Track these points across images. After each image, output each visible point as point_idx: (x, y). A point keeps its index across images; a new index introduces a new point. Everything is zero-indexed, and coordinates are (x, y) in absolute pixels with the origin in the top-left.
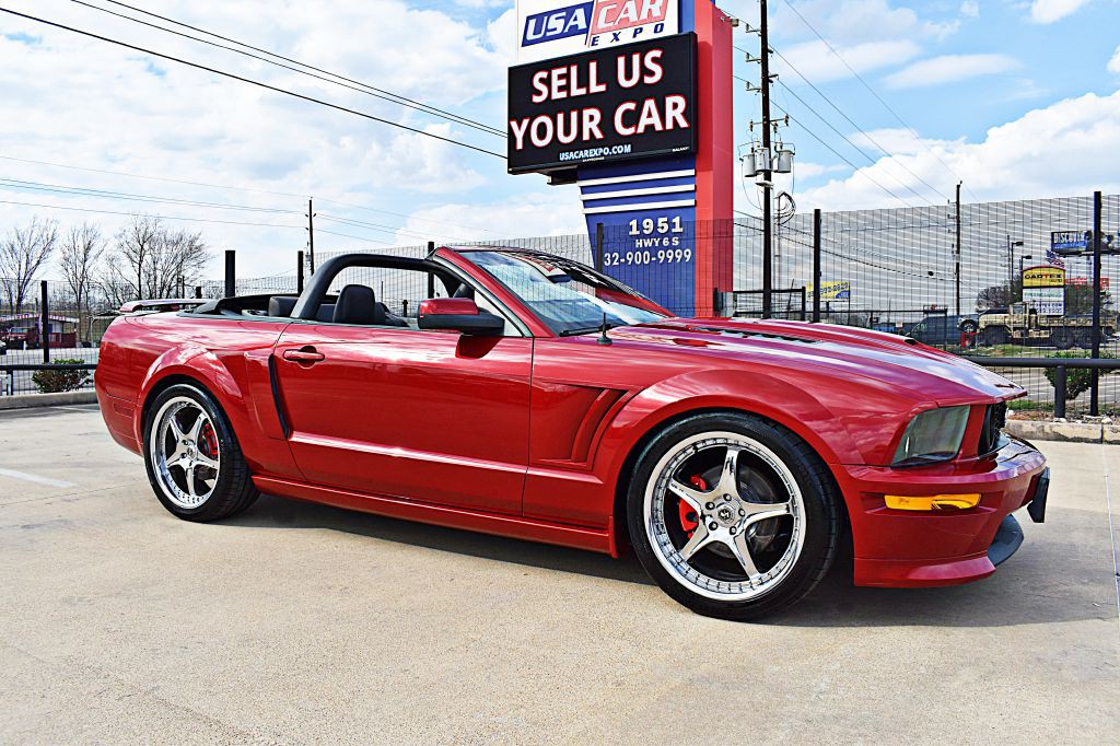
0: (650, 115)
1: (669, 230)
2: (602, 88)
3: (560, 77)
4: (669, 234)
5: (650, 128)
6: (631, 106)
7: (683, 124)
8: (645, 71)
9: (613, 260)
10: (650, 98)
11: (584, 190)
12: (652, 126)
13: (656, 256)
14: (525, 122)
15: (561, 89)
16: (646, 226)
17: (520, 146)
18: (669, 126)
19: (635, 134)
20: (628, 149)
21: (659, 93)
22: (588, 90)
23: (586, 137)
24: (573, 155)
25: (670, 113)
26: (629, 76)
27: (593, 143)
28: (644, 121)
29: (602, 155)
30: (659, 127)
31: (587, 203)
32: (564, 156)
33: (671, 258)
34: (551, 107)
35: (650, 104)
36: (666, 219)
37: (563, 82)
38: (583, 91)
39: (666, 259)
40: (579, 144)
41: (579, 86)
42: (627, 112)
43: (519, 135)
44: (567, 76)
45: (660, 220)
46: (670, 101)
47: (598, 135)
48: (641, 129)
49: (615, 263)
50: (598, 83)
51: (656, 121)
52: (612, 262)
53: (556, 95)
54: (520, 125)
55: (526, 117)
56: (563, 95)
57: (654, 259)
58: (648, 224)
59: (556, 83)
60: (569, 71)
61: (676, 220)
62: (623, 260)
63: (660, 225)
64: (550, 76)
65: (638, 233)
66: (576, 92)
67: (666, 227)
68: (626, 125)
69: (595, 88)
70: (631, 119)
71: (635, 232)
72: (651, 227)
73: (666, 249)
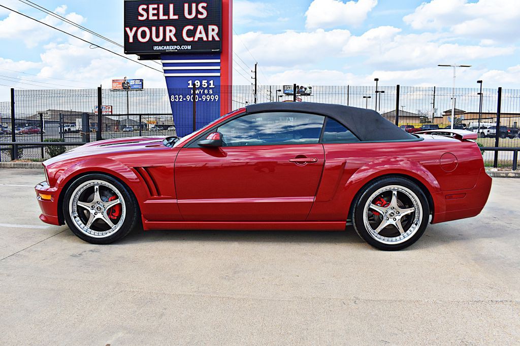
0: (200, 33)
1: (208, 86)
2: (176, 17)
3: (154, 9)
4: (208, 88)
5: (200, 39)
6: (192, 28)
7: (217, 39)
8: (198, 12)
9: (179, 98)
10: (200, 25)
11: (164, 65)
12: (202, 38)
13: (201, 98)
14: (134, 29)
15: (154, 15)
16: (196, 84)
17: (131, 40)
18: (210, 39)
19: (193, 41)
20: (189, 47)
21: (206, 23)
22: (169, 17)
23: (168, 40)
24: (160, 48)
25: (211, 33)
26: (190, 13)
27: (171, 43)
28: (198, 35)
29: (176, 49)
30: (205, 39)
31: (165, 71)
32: (156, 48)
33: (209, 99)
34: (148, 23)
35: (200, 28)
36: (206, 81)
37: (155, 12)
38: (166, 17)
39: (206, 99)
40: (163, 43)
41: (164, 15)
42: (188, 31)
43: (131, 35)
44: (158, 9)
45: (203, 81)
46: (210, 27)
47: (174, 39)
48: (196, 39)
49: (181, 100)
50: (174, 15)
51: (204, 36)
52: (179, 99)
53: (151, 18)
54: (131, 30)
55: (135, 27)
56: (156, 18)
57: (200, 99)
58: (198, 83)
59: (151, 12)
60: (158, 6)
61: (211, 82)
62: (184, 99)
63: (203, 84)
64: (148, 8)
65: (192, 87)
66: (162, 17)
67: (206, 84)
68: (188, 36)
69: (172, 17)
70: (191, 33)
71: (191, 86)
72: (199, 84)
73: (206, 95)
